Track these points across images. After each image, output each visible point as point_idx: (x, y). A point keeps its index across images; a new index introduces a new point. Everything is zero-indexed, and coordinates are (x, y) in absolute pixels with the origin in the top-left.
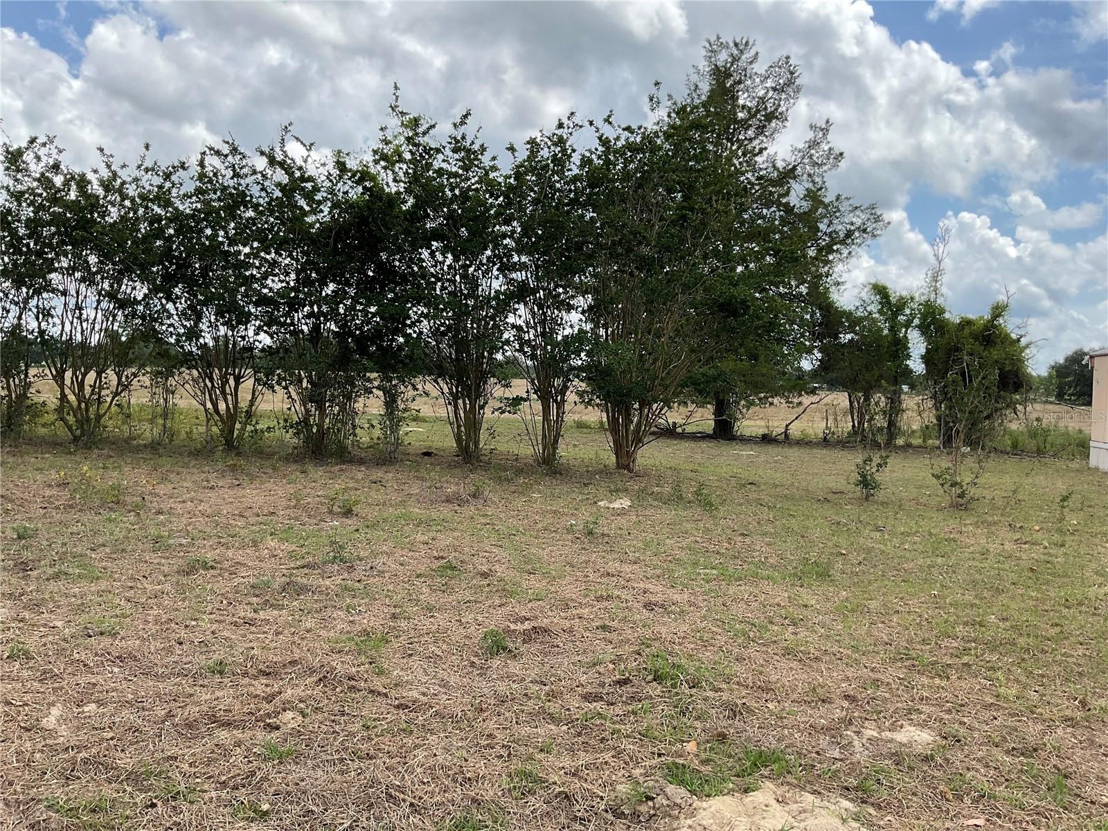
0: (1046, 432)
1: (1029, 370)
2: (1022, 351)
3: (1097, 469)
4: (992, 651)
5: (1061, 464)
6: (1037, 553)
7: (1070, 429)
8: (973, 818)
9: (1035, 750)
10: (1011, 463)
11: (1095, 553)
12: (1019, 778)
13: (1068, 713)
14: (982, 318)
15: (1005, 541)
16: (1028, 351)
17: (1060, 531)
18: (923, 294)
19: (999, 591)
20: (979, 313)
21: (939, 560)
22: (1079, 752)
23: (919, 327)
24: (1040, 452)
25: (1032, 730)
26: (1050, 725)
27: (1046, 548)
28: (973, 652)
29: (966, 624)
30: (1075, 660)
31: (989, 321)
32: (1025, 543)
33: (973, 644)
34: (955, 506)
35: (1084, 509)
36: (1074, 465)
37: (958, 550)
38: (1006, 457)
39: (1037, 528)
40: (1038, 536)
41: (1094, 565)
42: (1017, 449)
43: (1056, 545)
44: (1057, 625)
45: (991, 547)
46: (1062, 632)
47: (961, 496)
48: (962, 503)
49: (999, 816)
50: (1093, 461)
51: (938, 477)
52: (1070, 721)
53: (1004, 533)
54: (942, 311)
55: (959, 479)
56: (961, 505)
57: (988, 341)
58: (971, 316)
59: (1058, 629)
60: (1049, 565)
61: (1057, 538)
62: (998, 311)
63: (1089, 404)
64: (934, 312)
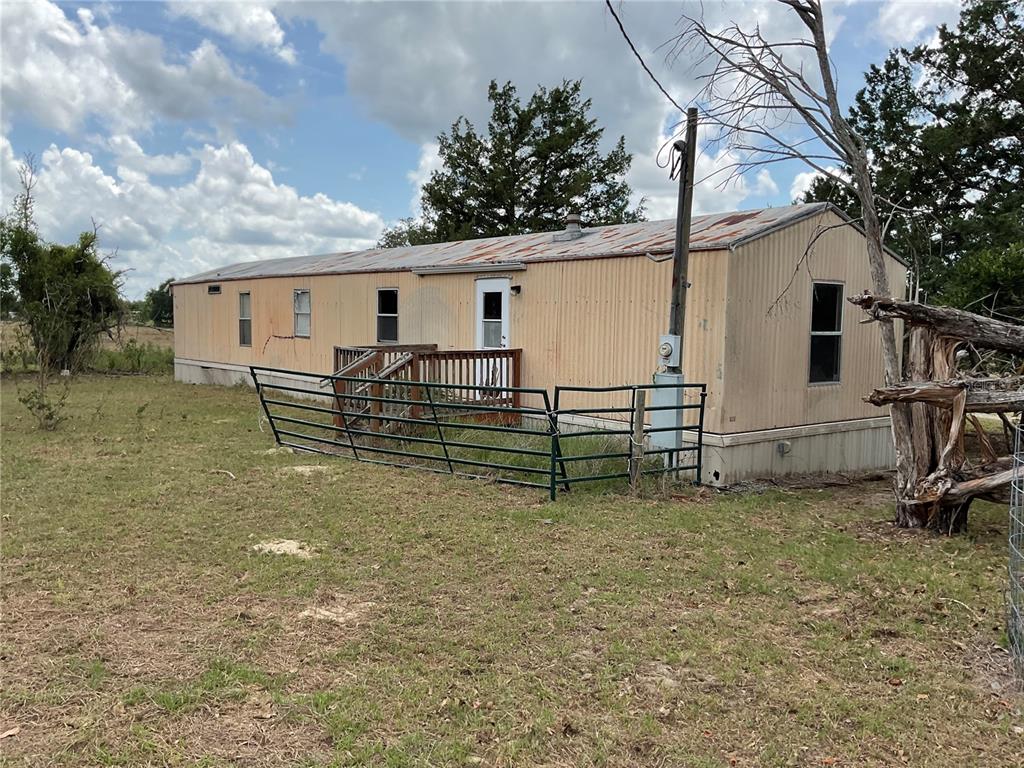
0: (141, 352)
1: (120, 297)
2: (112, 280)
3: (181, 382)
4: (55, 562)
5: (151, 379)
6: (115, 462)
7: (162, 349)
8: (9, 729)
9: (80, 644)
10: (105, 383)
11: (165, 455)
12: (60, 676)
13: (117, 602)
14: (72, 247)
15: (89, 454)
16: (118, 279)
17: (139, 439)
18: (14, 221)
19: (72, 503)
20: (70, 242)
21: (19, 483)
22: (121, 634)
23: (11, 253)
24: (134, 371)
25: (81, 627)
26: (98, 617)
27: (124, 456)
28: (36, 567)
29: (35, 540)
30: (131, 553)
31: (79, 251)
32: (106, 454)
33: (38, 559)
34: (43, 427)
35: (164, 417)
36: (162, 380)
37: (40, 469)
38: (103, 376)
39: (119, 439)
40: (117, 447)
41: (162, 466)
42: (114, 369)
43: (133, 452)
44: (120, 524)
45: (72, 463)
46: (123, 530)
47: (50, 417)
48: (50, 423)
49: (35, 719)
50: (178, 376)
51: (25, 402)
52: (117, 609)
53: (89, 448)
54: (34, 239)
55: (46, 403)
56: (50, 426)
57: (79, 270)
58: (64, 245)
59: (120, 528)
60: (124, 472)
61: (135, 446)
62: (88, 240)
63: (171, 325)
64: (25, 239)
